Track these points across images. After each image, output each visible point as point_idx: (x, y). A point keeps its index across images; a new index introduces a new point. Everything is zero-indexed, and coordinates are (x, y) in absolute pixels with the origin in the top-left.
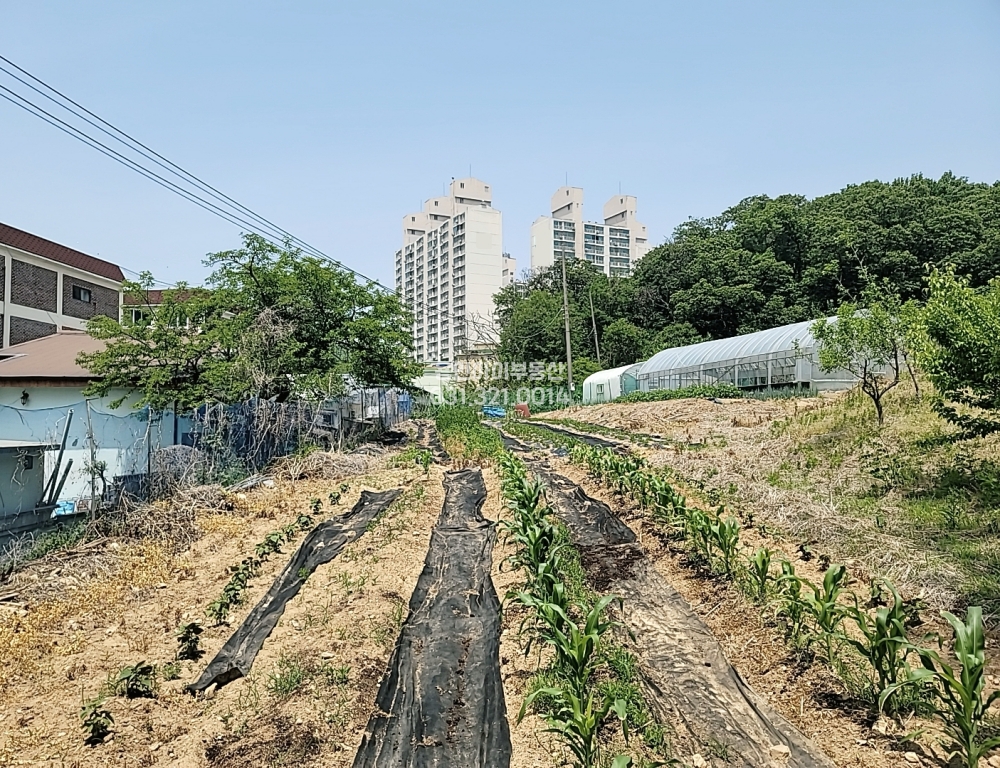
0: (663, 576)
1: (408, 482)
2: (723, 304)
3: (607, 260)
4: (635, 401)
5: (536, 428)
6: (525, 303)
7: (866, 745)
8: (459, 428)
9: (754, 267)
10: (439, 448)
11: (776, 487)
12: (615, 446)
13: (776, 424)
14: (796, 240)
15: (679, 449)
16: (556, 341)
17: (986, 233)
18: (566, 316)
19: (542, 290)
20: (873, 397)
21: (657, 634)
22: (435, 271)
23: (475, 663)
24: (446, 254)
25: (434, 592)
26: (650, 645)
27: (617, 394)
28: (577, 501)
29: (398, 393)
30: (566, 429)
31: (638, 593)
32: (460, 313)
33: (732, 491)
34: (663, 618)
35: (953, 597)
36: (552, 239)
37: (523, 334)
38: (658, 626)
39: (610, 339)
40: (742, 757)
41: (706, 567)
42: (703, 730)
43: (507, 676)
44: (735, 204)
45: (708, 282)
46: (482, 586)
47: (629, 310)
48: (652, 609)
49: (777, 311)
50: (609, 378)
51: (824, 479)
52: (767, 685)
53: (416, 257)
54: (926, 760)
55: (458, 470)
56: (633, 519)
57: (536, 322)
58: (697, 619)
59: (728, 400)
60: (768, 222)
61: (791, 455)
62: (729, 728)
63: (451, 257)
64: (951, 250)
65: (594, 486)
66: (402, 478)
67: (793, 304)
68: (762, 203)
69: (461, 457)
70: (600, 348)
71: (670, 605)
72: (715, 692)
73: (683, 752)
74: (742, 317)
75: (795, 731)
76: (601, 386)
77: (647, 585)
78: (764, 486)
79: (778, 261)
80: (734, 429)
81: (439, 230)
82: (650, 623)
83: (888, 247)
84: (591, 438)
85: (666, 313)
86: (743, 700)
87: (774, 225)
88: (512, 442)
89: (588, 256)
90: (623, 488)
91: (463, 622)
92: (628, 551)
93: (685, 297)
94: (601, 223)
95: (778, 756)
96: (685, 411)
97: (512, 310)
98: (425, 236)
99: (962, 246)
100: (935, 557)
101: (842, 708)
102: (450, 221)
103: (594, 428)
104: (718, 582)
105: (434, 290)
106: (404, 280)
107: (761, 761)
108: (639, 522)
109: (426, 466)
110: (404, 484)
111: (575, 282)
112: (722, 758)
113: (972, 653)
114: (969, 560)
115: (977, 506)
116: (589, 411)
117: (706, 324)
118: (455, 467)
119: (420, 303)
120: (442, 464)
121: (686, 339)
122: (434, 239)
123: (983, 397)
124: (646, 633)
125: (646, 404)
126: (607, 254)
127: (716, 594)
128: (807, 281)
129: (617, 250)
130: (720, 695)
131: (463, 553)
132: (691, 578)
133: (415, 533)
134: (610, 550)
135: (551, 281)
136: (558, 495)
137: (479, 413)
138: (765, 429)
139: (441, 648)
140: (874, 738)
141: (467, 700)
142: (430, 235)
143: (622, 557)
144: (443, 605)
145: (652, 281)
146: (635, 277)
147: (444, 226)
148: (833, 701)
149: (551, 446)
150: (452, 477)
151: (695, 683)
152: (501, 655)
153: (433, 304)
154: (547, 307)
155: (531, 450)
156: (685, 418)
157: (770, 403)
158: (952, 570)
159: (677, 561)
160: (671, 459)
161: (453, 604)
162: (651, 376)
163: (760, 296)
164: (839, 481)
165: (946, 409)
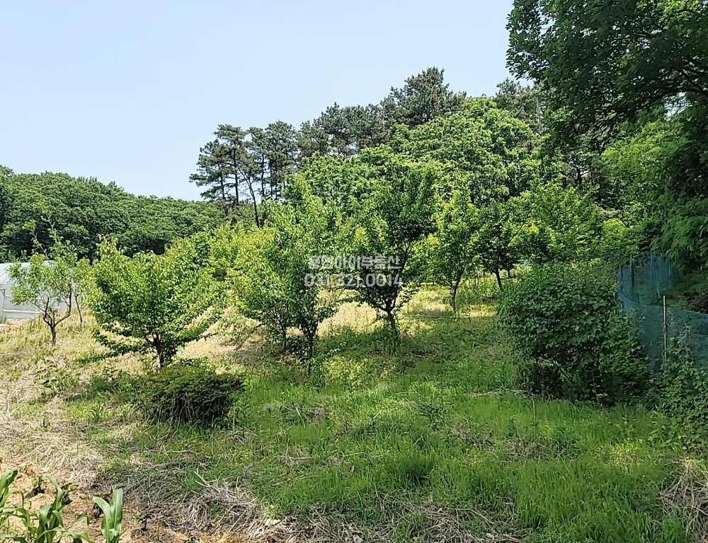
14: (2, 200)
20: (50, 325)
35: (94, 475)
100: (83, 446)
113: (113, 527)
114: (105, 445)
115: (114, 403)
123: (126, 329)
128: (7, 233)
158: (94, 455)
164: (16, 392)
165: (101, 337)
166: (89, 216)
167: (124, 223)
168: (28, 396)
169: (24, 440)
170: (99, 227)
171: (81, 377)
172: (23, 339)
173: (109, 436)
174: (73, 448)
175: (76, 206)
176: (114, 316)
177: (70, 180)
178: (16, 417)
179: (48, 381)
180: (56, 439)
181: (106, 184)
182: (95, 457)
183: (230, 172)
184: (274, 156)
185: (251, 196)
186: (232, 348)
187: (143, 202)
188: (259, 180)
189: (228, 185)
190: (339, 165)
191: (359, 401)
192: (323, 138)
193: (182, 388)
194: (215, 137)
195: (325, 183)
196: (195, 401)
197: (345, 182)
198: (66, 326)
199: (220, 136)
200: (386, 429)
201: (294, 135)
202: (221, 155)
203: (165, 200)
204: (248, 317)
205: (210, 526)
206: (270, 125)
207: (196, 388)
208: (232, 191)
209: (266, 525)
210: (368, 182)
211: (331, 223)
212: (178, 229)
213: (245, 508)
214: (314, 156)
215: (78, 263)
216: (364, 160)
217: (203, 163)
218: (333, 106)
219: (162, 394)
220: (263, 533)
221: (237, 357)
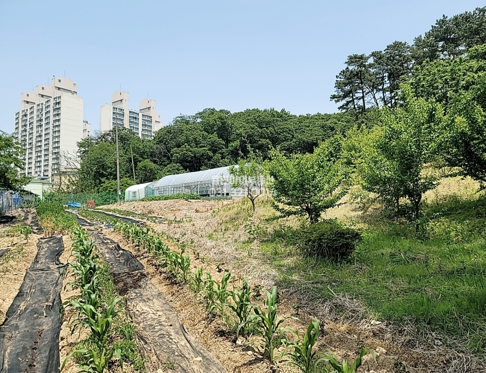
0: (155, 285)
1: (14, 245)
2: (195, 156)
3: (140, 130)
4: (151, 200)
5: (97, 213)
6: (95, 148)
7: (233, 351)
8: (51, 213)
9: (209, 140)
10: (37, 225)
11: (211, 240)
12: (139, 222)
13: (214, 212)
14: (226, 130)
15: (170, 223)
16: (112, 168)
17: (295, 135)
18: (117, 156)
19: (105, 142)
20: (251, 200)
21: (148, 314)
22: (41, 126)
23: (44, 343)
24: (48, 117)
25: (24, 306)
26: (145, 320)
27: (142, 196)
28: (116, 251)
29: (11, 193)
30: (114, 214)
31: (141, 295)
32: (56, 151)
33: (192, 242)
34: (152, 305)
35: (273, 283)
36: (112, 116)
37: (94, 164)
38: (149, 310)
39: (141, 169)
40: (180, 366)
41: (175, 279)
42: (164, 357)
43: (63, 347)
44: (201, 111)
45: (188, 145)
46: (55, 299)
47: (151, 156)
48: (148, 301)
49: (218, 161)
50: (138, 189)
51: (231, 236)
52: (196, 331)
53: (29, 117)
54: (255, 354)
55: (48, 237)
56: (143, 258)
57: (101, 158)
58: (168, 304)
59: (194, 201)
60: (215, 120)
61: (219, 225)
62: (176, 354)
63: (52, 119)
64: (284, 141)
65: (125, 243)
66: (10, 243)
67: (224, 158)
68: (213, 111)
69: (50, 230)
70: (135, 174)
71: (156, 299)
72: (172, 338)
73: (153, 370)
74: (203, 162)
75: (205, 350)
76: (135, 193)
77: (146, 290)
78: (206, 239)
79: (219, 138)
80: (196, 214)
81: (44, 103)
82: (145, 308)
83: (261, 137)
84: (127, 218)
85: (168, 158)
86: (185, 339)
87: (217, 122)
88: (83, 221)
89: (130, 127)
90: (140, 243)
91: (39, 321)
92: (139, 274)
93: (178, 151)
94: (138, 111)
95: (196, 362)
96: (174, 205)
97: (88, 151)
98: (35, 106)
99: (287, 140)
100: (268, 267)
101: (225, 336)
102: (52, 99)
103: (129, 213)
104: (180, 286)
105: (40, 136)
106: (20, 129)
107: (189, 366)
108: (146, 260)
109: (26, 235)
110: (11, 246)
111: (123, 139)
112: (171, 369)
113: (272, 305)
114: (279, 267)
115: (285, 245)
116: (127, 205)
117: (187, 165)
118: (46, 236)
119: (30, 143)
120: (37, 234)
121: (177, 171)
122: (40, 108)
123: (289, 201)
124: (143, 314)
125: (156, 201)
126: (140, 127)
127: (178, 291)
128: (230, 148)
129: (146, 125)
130: (174, 339)
131: (45, 282)
132: (168, 285)
133: (14, 273)
134: (130, 274)
135: (110, 138)
136: (106, 248)
137: (64, 206)
138: (209, 214)
139: (24, 336)
140: (236, 347)
141: (37, 363)
142: (38, 105)
143: (136, 278)
144: (28, 312)
145: (162, 142)
146: (154, 140)
147: (47, 102)
148: (222, 333)
149: (105, 223)
150: (43, 241)
151: (164, 335)
152: (61, 335)
153: (39, 144)
154: (108, 151)
155: (93, 225)
156: (174, 209)
157: (212, 202)
158: (274, 272)
159: (162, 277)
160: (166, 228)
161: (35, 311)
162: (160, 188)
163: (211, 154)
164: (237, 236)
165: (275, 206)
166: (271, 133)
167: (291, 135)
168: (242, 239)
169: (240, 262)
170: (277, 139)
171: (268, 230)
172: (240, 208)
173: (282, 263)
174: (263, 268)
175: (264, 127)
176: (282, 193)
177: (260, 112)
178: (237, 250)
179: (251, 231)
180: (255, 262)
181: (279, 111)
182: (274, 273)
183: (358, 88)
184: (392, 70)
185: (375, 103)
186: (360, 213)
187: (302, 119)
188: (380, 90)
189: (357, 98)
190: (447, 66)
191: (455, 251)
192: (433, 46)
193: (320, 236)
194: (346, 66)
195: (435, 83)
196: (329, 245)
197: (453, 79)
198: (260, 200)
199: (349, 65)
200: (474, 272)
201: (408, 49)
202: (351, 78)
203: (316, 115)
204: (370, 191)
205: (336, 319)
206: (388, 47)
207: (329, 237)
208: (361, 103)
209: (372, 323)
210: (476, 76)
211: (431, 116)
212: (325, 134)
213: (358, 312)
214: (424, 63)
215: (263, 163)
216: (472, 57)
217: (339, 85)
218: (442, 18)
219: (310, 240)
220: (369, 328)
221: (363, 219)
